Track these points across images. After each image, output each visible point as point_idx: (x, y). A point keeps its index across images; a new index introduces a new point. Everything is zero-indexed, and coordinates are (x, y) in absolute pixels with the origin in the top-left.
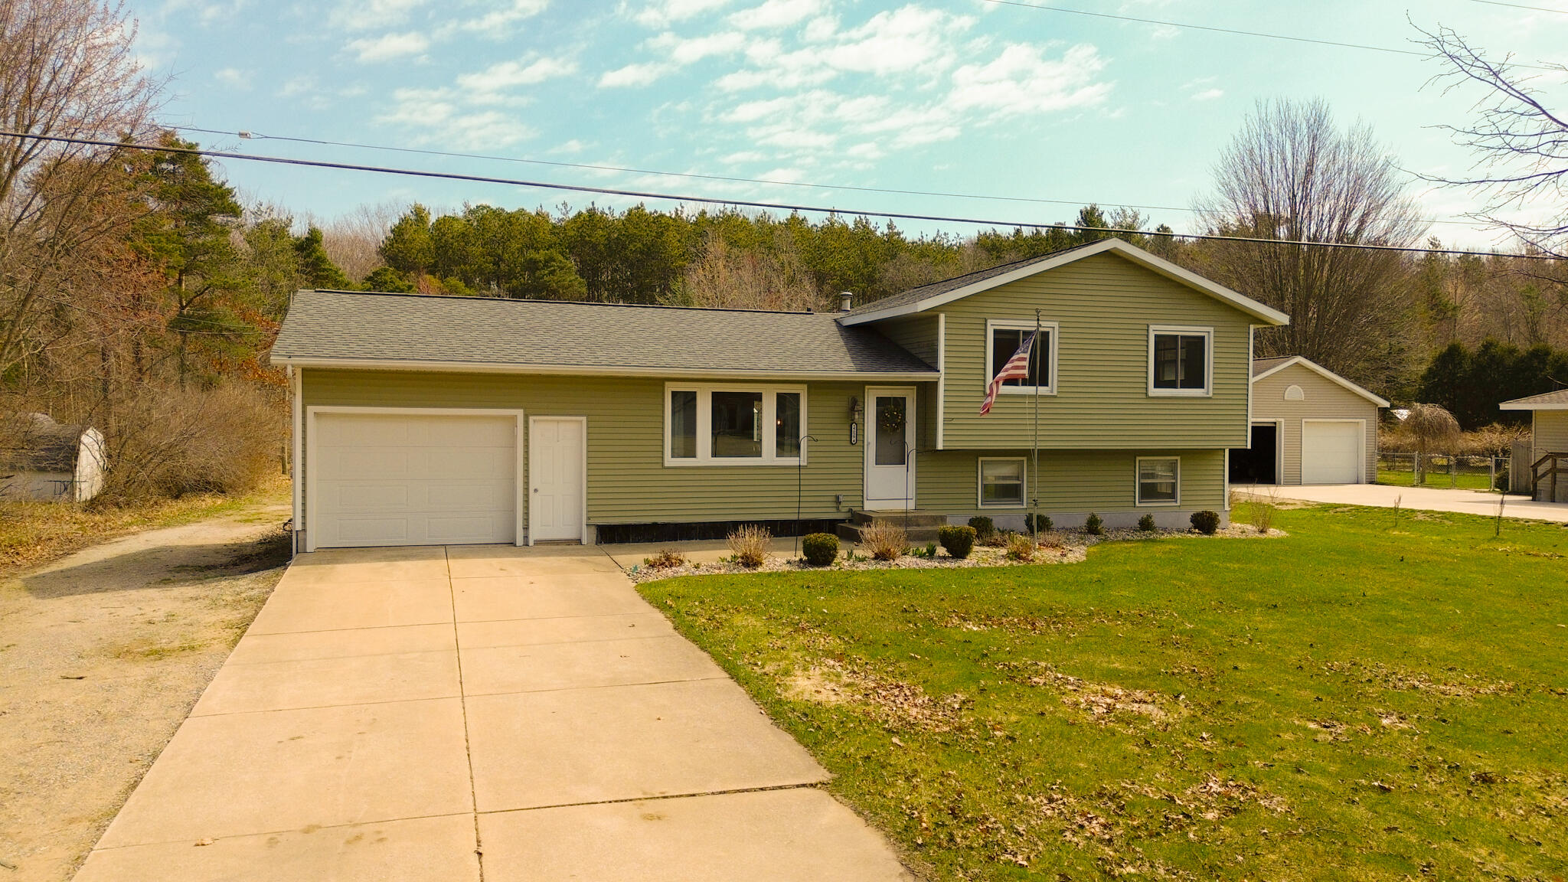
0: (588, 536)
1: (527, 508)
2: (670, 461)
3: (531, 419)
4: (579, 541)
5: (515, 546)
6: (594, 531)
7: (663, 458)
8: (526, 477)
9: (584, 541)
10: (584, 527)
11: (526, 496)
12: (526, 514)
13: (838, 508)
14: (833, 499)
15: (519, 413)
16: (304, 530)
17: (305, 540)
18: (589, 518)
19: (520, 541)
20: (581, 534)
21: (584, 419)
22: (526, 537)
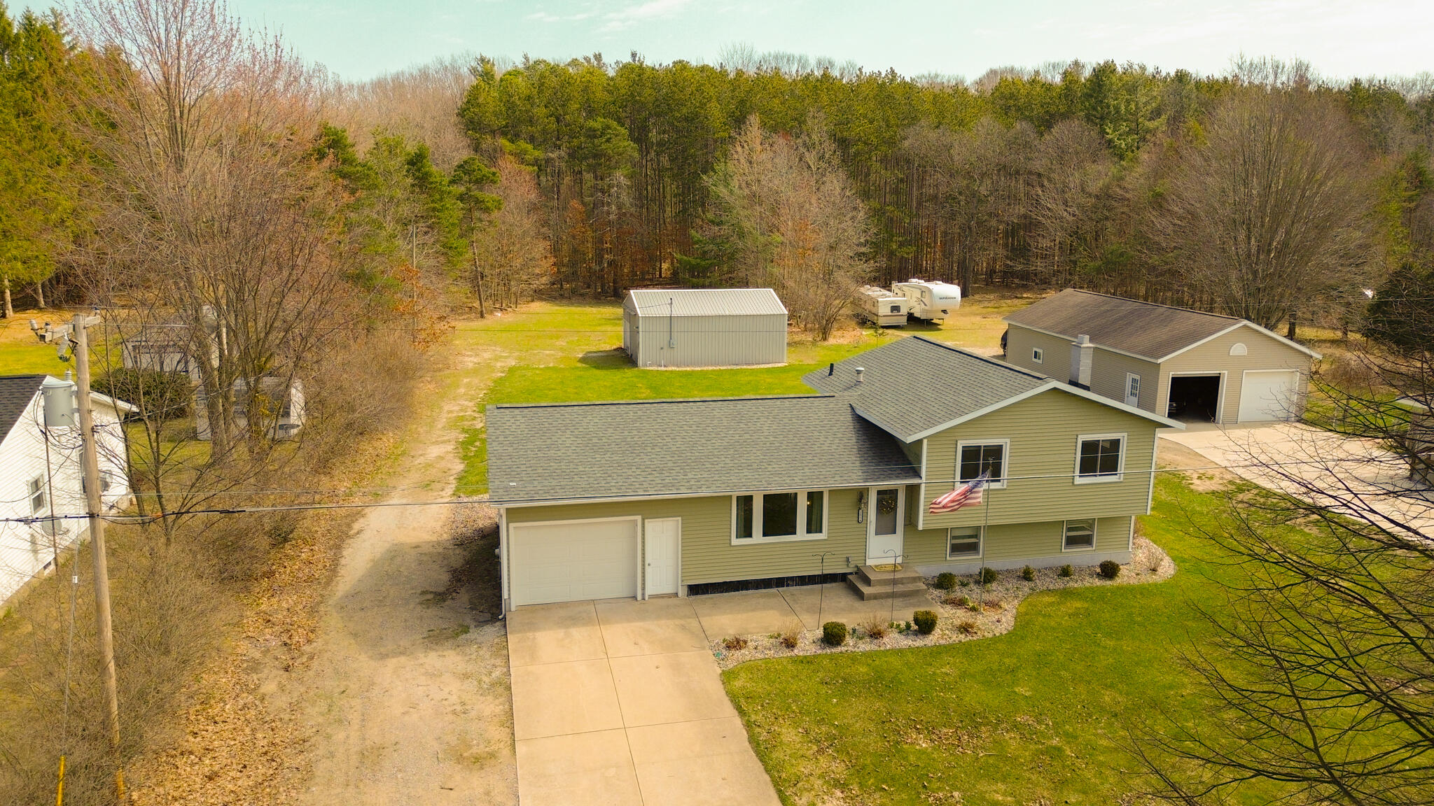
0: (682, 592)
1: (644, 576)
2: (736, 541)
3: (646, 521)
4: (676, 595)
5: (636, 600)
6: (686, 589)
7: (730, 540)
8: (644, 558)
9: (680, 595)
10: (680, 587)
11: (644, 569)
12: (644, 580)
13: (848, 565)
14: (845, 559)
15: (639, 518)
16: (509, 598)
17: (510, 604)
18: (682, 581)
19: (639, 597)
20: (678, 590)
21: (680, 518)
22: (643, 595)
